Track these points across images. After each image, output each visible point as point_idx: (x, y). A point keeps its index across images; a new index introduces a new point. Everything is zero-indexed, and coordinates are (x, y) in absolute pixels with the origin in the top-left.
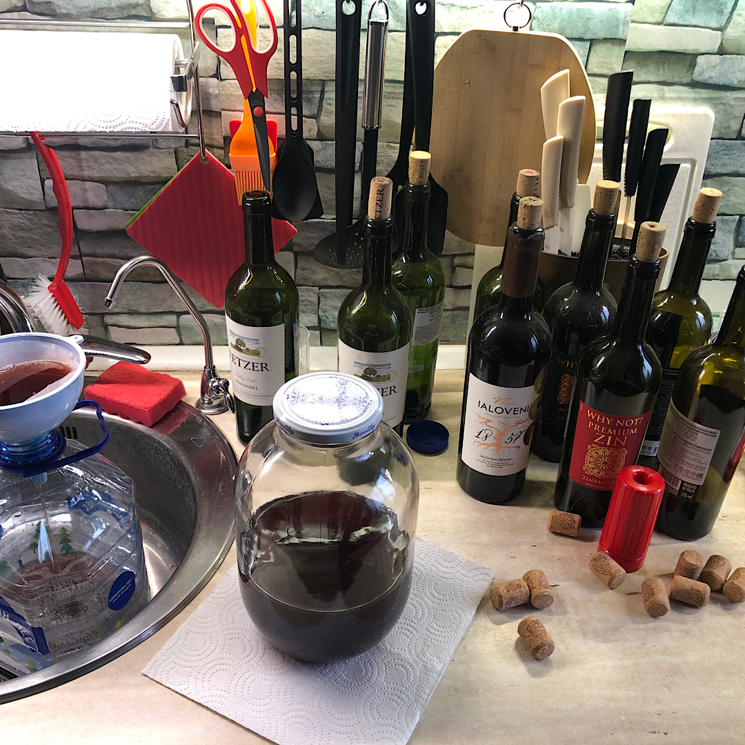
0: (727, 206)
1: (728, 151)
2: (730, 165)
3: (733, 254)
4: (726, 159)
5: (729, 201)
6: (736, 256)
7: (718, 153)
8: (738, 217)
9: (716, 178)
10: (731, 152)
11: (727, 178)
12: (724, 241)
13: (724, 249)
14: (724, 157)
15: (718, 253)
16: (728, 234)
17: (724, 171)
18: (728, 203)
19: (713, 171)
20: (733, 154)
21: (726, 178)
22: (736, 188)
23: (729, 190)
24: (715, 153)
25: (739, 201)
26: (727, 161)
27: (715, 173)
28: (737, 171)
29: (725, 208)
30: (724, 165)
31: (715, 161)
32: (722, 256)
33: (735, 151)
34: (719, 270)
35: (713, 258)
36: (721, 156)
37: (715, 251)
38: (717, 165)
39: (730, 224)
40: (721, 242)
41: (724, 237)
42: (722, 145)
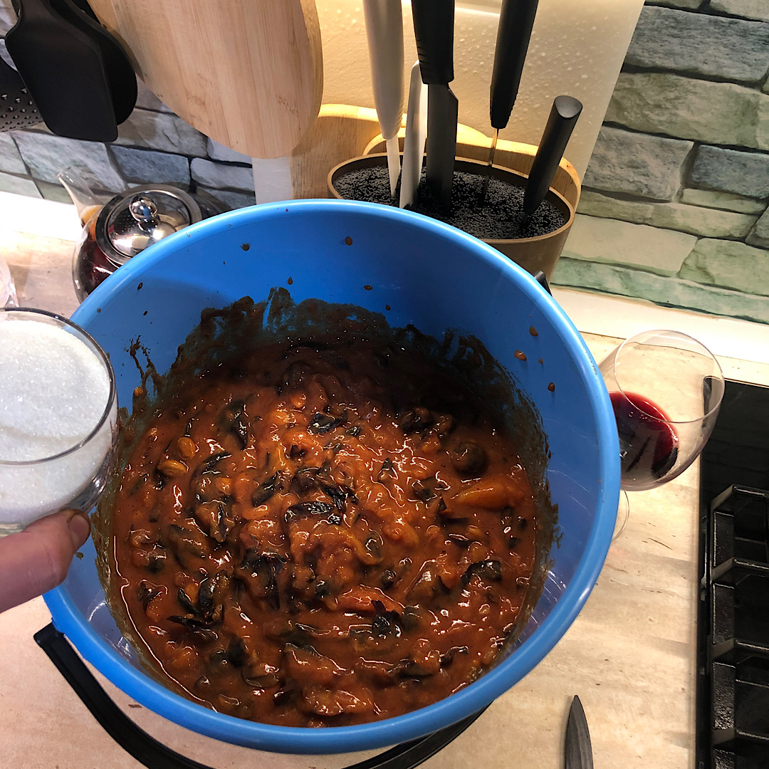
0: (671, 122)
1: (681, 30)
2: (682, 56)
3: (680, 195)
4: (675, 45)
5: (676, 115)
6: (685, 199)
7: (658, 30)
8: (692, 144)
9: (654, 75)
10: (685, 33)
11: (675, 77)
12: (664, 175)
13: (662, 186)
14: (671, 39)
15: (653, 189)
16: (672, 166)
17: (669, 64)
18: (674, 119)
19: (647, 60)
20: (690, 37)
21: (673, 77)
22: (690, 97)
23: (677, 98)
24: (652, 30)
25: (696, 118)
26: (677, 49)
27: (650, 65)
28: (696, 69)
29: (667, 125)
30: (669, 54)
31: (651, 45)
32: (660, 195)
33: (693, 33)
34: (653, 214)
35: (642, 194)
36: (666, 38)
37: (646, 185)
38: (656, 52)
39: (677, 152)
40: (659, 175)
41: (664, 169)
42: (667, 18)
